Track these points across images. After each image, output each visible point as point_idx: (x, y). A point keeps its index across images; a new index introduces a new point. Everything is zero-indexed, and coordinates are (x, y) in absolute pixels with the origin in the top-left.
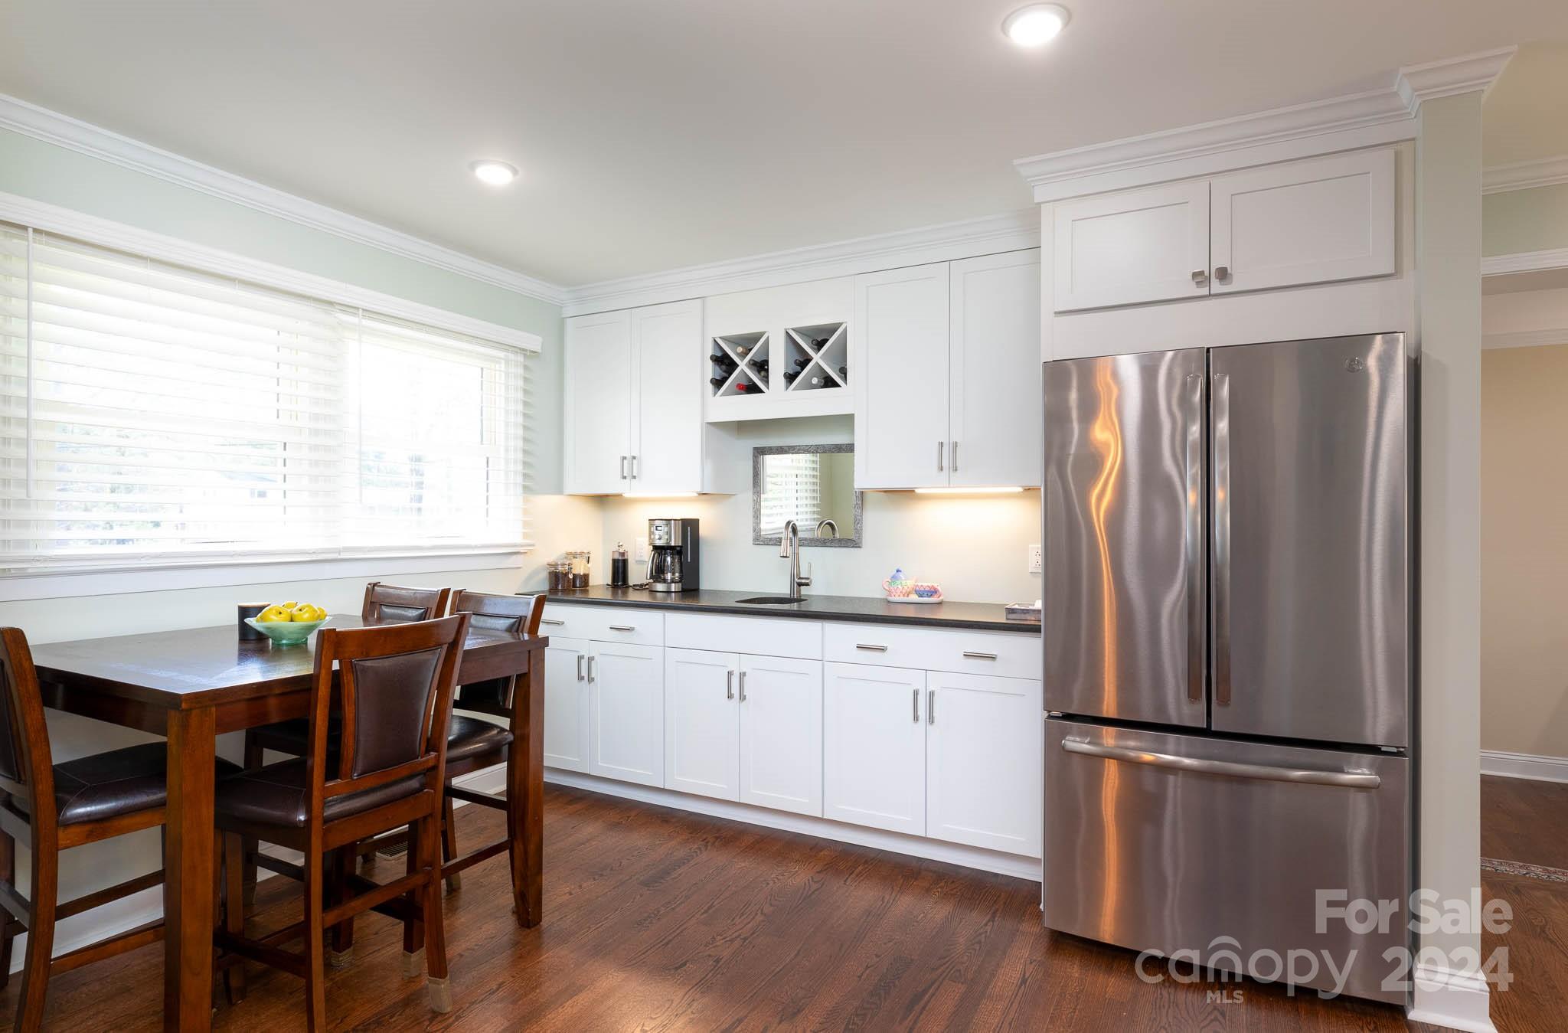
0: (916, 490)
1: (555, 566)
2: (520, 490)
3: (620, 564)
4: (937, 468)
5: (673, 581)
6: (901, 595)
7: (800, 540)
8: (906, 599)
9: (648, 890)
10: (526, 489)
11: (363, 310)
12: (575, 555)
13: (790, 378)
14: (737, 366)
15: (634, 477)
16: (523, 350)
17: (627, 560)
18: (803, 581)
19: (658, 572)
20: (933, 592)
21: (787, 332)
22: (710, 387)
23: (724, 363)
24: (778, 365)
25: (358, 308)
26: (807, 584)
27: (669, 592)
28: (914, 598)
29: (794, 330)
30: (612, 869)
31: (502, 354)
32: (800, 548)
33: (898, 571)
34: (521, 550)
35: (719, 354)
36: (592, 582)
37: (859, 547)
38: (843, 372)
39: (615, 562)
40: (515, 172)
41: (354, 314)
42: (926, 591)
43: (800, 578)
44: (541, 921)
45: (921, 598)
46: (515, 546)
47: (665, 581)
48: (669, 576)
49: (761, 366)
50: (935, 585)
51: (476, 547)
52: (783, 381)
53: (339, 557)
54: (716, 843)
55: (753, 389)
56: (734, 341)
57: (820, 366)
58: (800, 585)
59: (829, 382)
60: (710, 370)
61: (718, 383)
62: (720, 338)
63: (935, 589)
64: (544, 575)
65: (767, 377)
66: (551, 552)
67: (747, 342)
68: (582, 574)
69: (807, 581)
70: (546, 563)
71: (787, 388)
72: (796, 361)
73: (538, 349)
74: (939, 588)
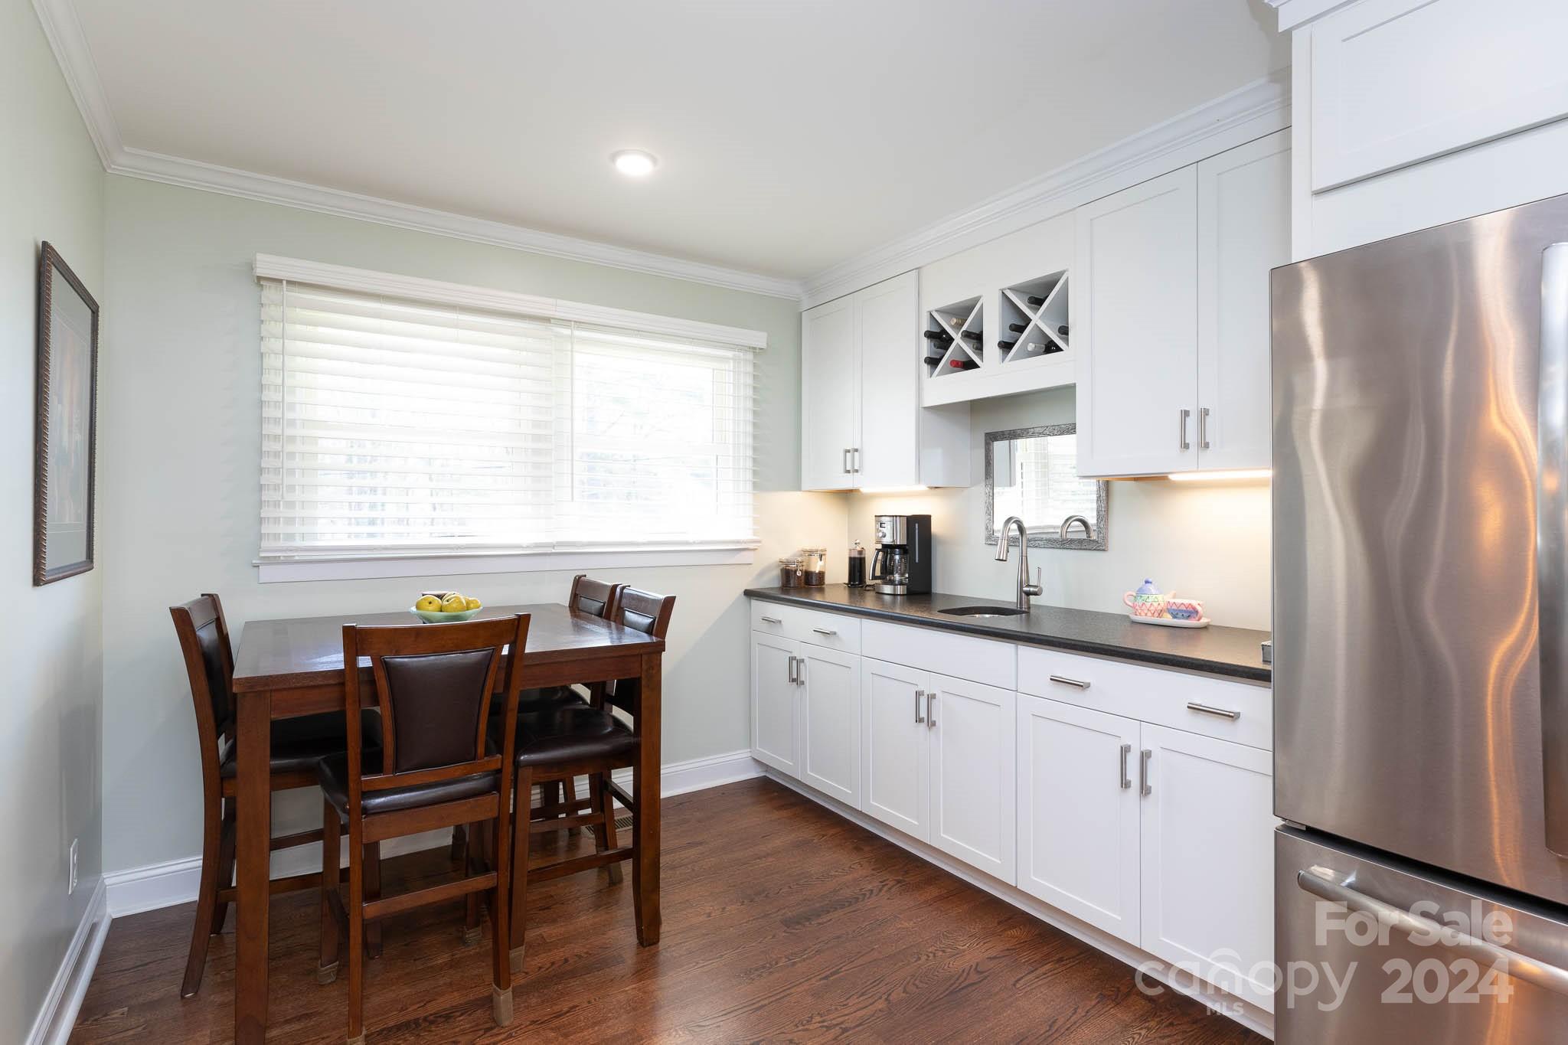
0: (1171, 477)
1: (788, 563)
2: (749, 487)
3: (858, 562)
4: (1179, 445)
5: (901, 583)
6: (1149, 614)
7: (1029, 540)
8: (1156, 620)
9: (785, 932)
10: (755, 486)
11: (575, 321)
12: (811, 553)
13: (1006, 346)
14: (951, 340)
15: (857, 471)
16: (754, 348)
17: (864, 558)
18: (1032, 589)
19: (887, 571)
20: (1192, 612)
21: (1003, 293)
22: (925, 367)
23: (940, 338)
24: (993, 334)
25: (570, 321)
26: (1035, 594)
27: (894, 595)
28: (1167, 619)
29: (1011, 289)
30: (766, 896)
31: (730, 354)
32: (1029, 549)
33: (1147, 582)
34: (751, 546)
35: (936, 330)
36: (828, 580)
37: (1104, 550)
38: (1064, 331)
39: (852, 560)
40: (654, 161)
41: (569, 327)
42: (1181, 611)
43: (1029, 586)
44: (658, 941)
45: (1175, 620)
46: (738, 542)
47: (892, 582)
48: (897, 577)
49: (976, 338)
50: (1194, 603)
51: (694, 543)
52: (998, 351)
53: (553, 551)
54: (893, 890)
55: (969, 365)
56: (946, 312)
57: (1040, 328)
58: (1028, 594)
59: (1051, 347)
60: (926, 348)
61: (933, 362)
62: (936, 311)
63: (1194, 608)
64: (777, 572)
65: (981, 349)
66: (786, 548)
67: (962, 311)
68: (817, 572)
69: (1036, 590)
70: (778, 560)
71: (1003, 360)
72: (1010, 326)
73: (764, 345)
74: (1199, 608)
